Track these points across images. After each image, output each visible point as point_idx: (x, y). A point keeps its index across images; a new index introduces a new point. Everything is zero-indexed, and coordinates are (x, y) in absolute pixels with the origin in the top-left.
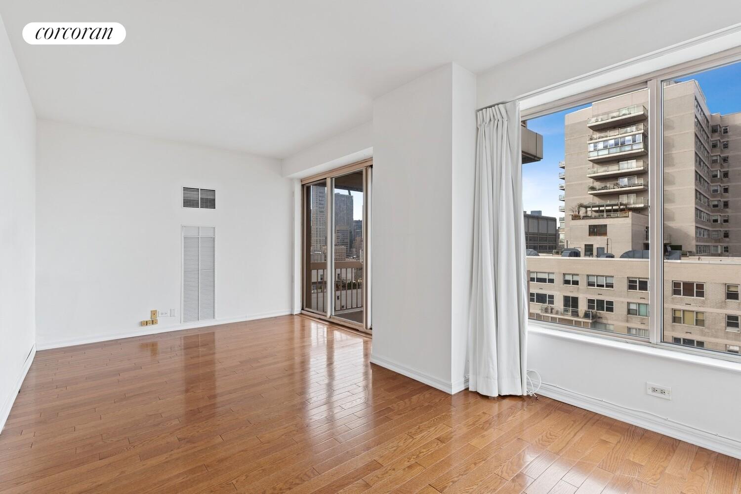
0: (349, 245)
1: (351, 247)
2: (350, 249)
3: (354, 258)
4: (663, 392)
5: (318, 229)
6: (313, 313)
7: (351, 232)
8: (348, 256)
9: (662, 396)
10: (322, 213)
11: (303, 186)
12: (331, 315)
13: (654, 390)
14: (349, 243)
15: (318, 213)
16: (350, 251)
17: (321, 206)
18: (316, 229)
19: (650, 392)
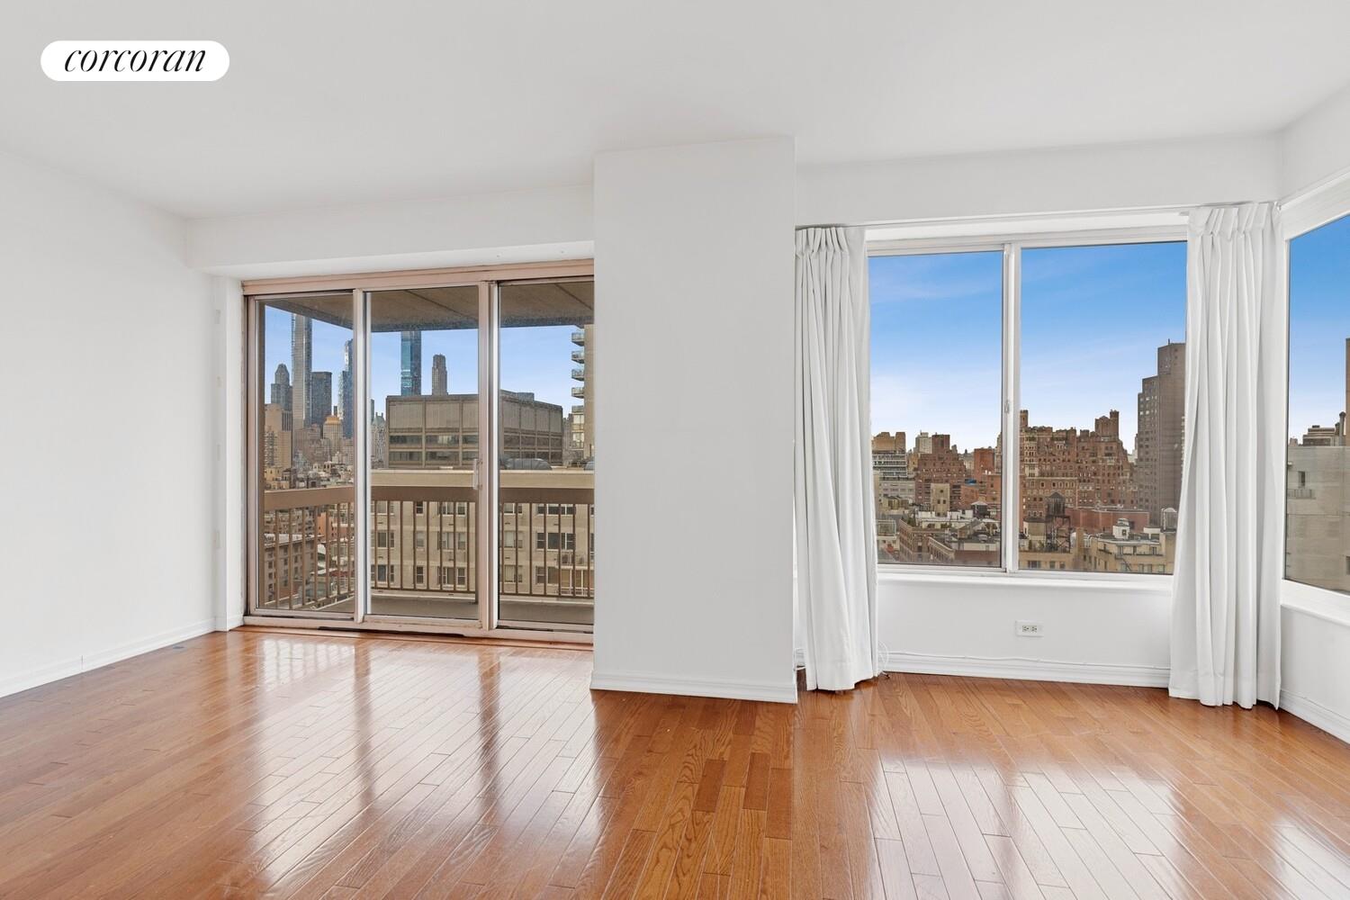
4: (1034, 629)
6: (292, 617)
9: (1034, 634)
11: (247, 298)
12: (366, 614)
13: (1025, 629)
19: (1020, 632)
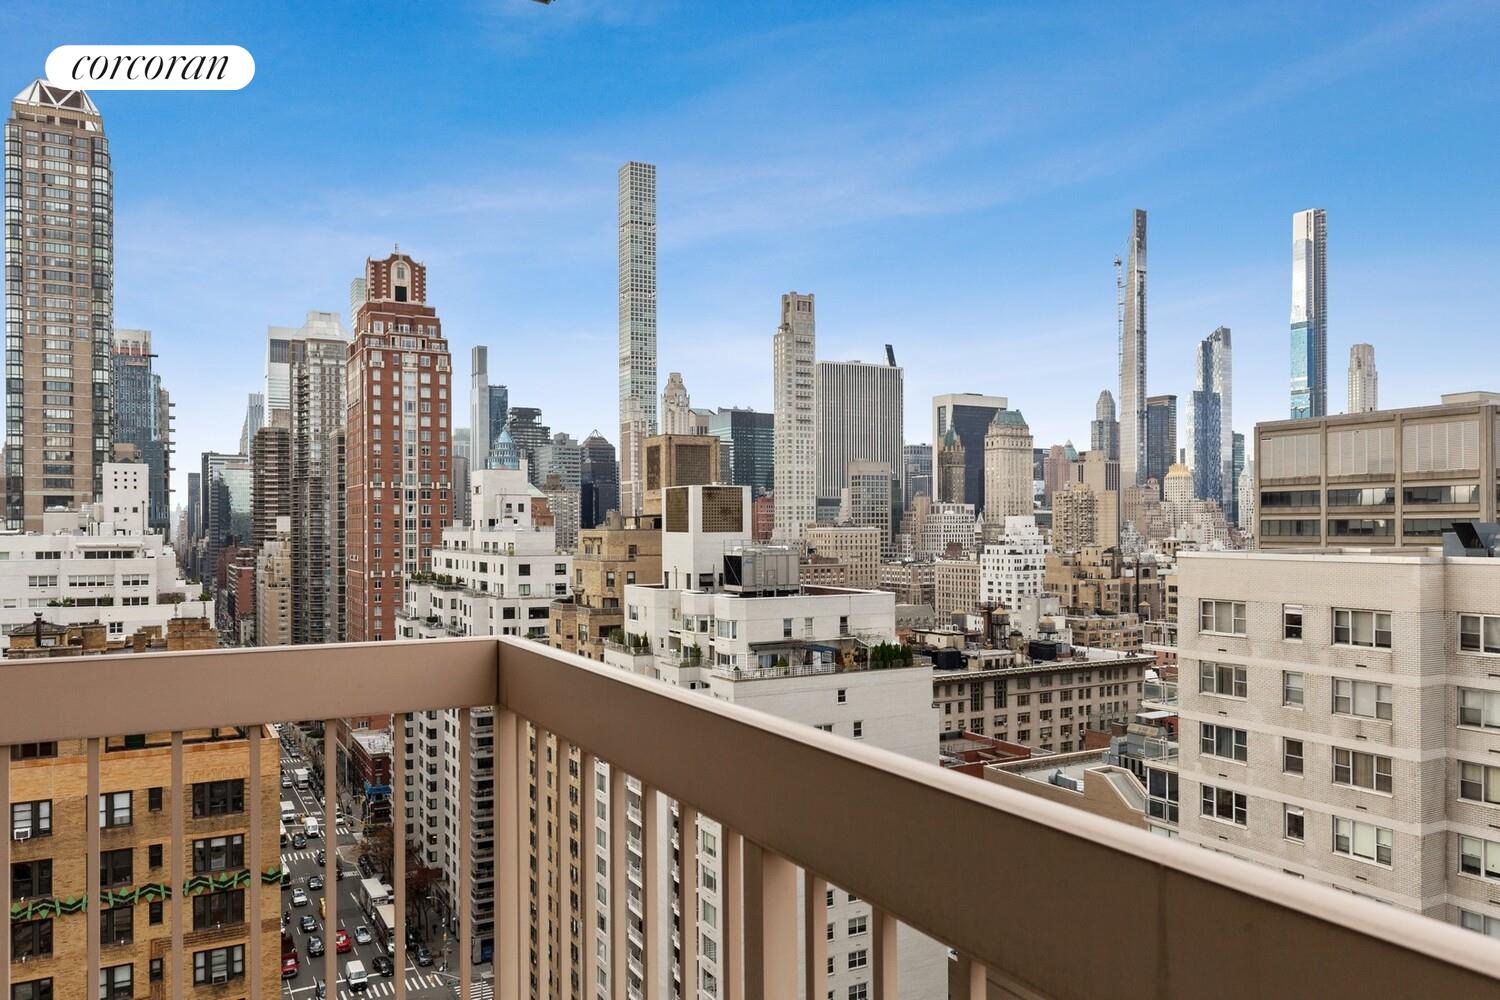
0: (889, 524)
1: (896, 529)
2: (893, 534)
3: (904, 564)
5: (794, 475)
7: (896, 484)
8: (887, 557)
10: (807, 425)
14: (889, 518)
15: (795, 424)
16: (893, 540)
17: (802, 403)
18: (787, 475)
